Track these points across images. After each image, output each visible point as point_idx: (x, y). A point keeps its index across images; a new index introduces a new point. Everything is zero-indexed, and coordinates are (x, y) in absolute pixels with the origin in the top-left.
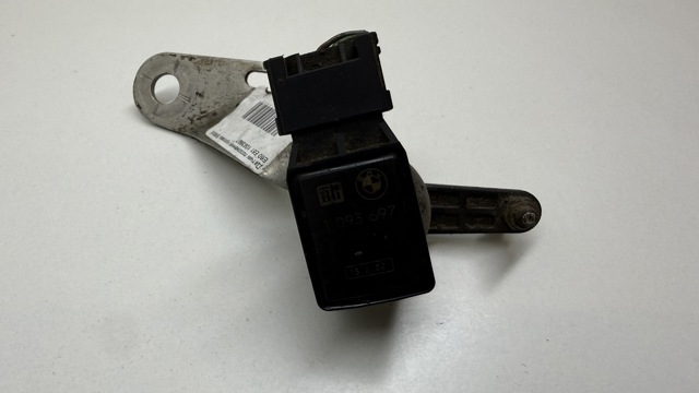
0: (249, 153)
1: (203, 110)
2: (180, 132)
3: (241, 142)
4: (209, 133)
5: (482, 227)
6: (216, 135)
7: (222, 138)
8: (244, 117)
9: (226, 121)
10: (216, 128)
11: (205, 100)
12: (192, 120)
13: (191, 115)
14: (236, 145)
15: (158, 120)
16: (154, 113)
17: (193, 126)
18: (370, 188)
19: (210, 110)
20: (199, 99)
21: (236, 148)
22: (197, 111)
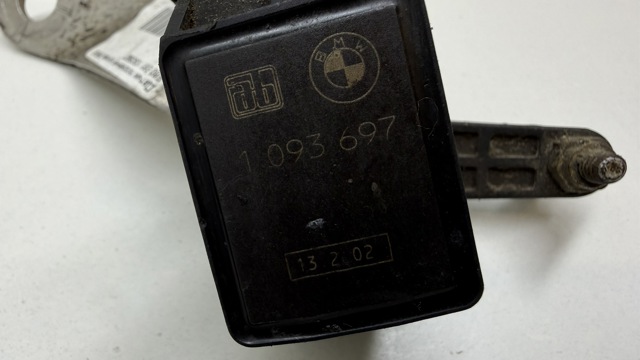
0: (137, 70)
1: (90, 26)
2: (55, 59)
3: (130, 58)
4: (90, 55)
5: (514, 187)
6: (98, 54)
7: (106, 58)
8: (142, 28)
9: (117, 37)
10: (102, 48)
11: (91, 13)
12: (73, 42)
13: (70, 34)
14: (122, 62)
15: (27, 43)
16: (23, 35)
17: (74, 50)
18: (339, 76)
19: (99, 27)
20: (83, 12)
21: (121, 66)
22: (80, 28)
